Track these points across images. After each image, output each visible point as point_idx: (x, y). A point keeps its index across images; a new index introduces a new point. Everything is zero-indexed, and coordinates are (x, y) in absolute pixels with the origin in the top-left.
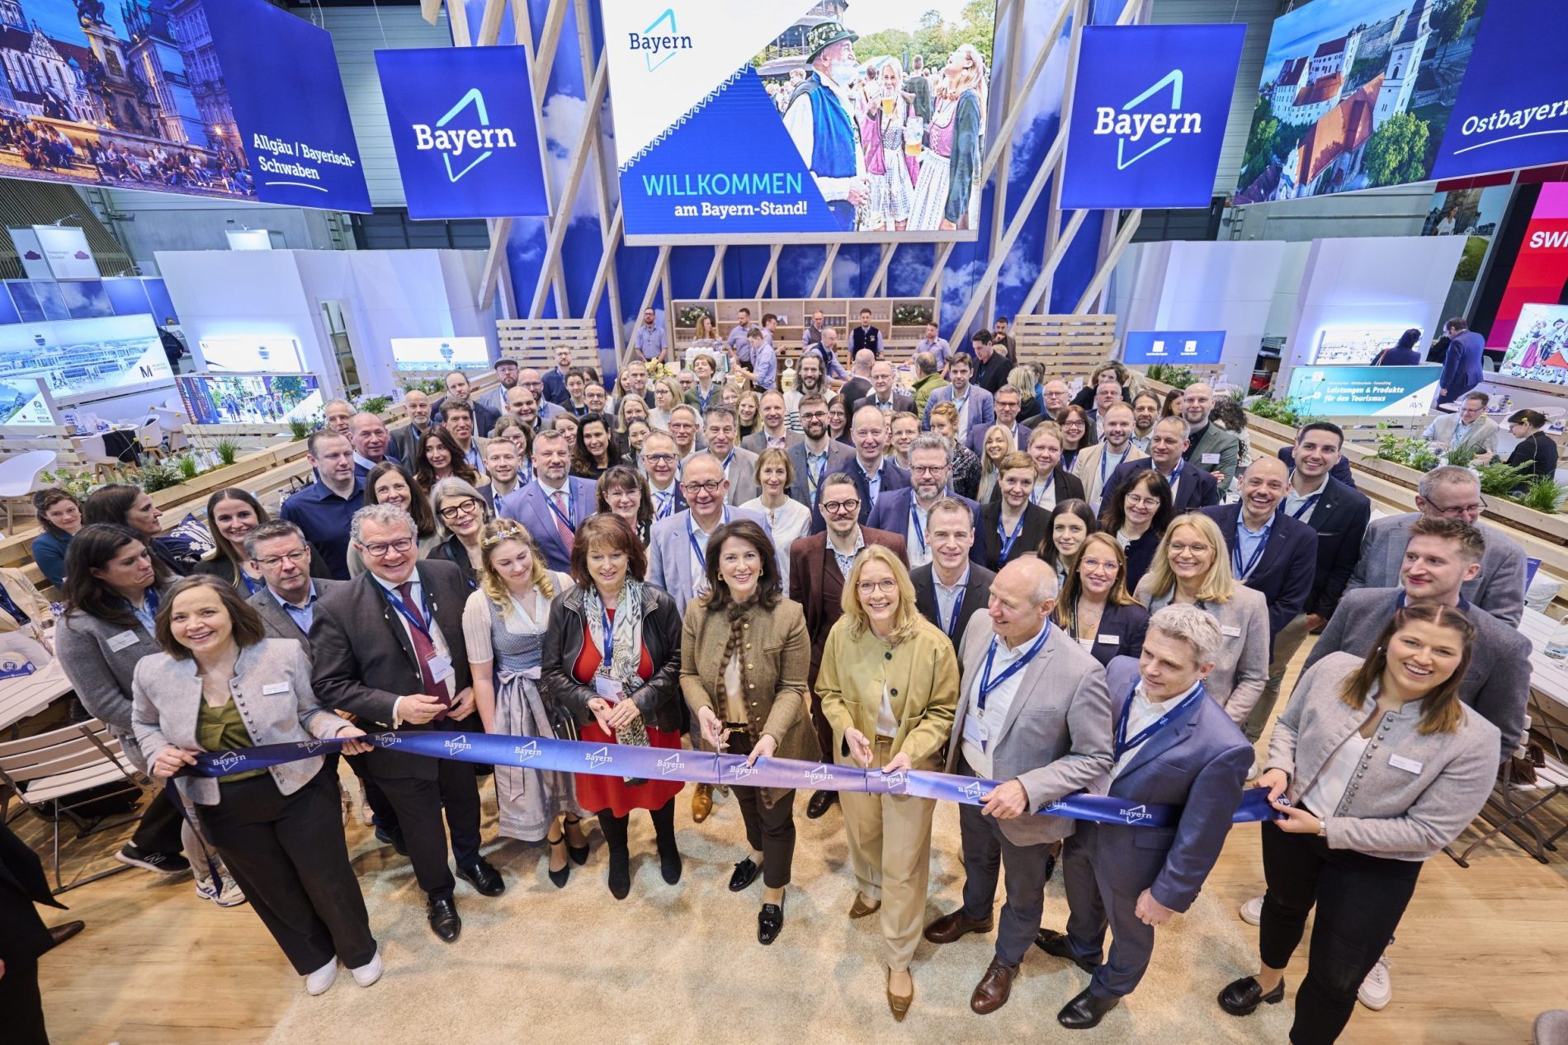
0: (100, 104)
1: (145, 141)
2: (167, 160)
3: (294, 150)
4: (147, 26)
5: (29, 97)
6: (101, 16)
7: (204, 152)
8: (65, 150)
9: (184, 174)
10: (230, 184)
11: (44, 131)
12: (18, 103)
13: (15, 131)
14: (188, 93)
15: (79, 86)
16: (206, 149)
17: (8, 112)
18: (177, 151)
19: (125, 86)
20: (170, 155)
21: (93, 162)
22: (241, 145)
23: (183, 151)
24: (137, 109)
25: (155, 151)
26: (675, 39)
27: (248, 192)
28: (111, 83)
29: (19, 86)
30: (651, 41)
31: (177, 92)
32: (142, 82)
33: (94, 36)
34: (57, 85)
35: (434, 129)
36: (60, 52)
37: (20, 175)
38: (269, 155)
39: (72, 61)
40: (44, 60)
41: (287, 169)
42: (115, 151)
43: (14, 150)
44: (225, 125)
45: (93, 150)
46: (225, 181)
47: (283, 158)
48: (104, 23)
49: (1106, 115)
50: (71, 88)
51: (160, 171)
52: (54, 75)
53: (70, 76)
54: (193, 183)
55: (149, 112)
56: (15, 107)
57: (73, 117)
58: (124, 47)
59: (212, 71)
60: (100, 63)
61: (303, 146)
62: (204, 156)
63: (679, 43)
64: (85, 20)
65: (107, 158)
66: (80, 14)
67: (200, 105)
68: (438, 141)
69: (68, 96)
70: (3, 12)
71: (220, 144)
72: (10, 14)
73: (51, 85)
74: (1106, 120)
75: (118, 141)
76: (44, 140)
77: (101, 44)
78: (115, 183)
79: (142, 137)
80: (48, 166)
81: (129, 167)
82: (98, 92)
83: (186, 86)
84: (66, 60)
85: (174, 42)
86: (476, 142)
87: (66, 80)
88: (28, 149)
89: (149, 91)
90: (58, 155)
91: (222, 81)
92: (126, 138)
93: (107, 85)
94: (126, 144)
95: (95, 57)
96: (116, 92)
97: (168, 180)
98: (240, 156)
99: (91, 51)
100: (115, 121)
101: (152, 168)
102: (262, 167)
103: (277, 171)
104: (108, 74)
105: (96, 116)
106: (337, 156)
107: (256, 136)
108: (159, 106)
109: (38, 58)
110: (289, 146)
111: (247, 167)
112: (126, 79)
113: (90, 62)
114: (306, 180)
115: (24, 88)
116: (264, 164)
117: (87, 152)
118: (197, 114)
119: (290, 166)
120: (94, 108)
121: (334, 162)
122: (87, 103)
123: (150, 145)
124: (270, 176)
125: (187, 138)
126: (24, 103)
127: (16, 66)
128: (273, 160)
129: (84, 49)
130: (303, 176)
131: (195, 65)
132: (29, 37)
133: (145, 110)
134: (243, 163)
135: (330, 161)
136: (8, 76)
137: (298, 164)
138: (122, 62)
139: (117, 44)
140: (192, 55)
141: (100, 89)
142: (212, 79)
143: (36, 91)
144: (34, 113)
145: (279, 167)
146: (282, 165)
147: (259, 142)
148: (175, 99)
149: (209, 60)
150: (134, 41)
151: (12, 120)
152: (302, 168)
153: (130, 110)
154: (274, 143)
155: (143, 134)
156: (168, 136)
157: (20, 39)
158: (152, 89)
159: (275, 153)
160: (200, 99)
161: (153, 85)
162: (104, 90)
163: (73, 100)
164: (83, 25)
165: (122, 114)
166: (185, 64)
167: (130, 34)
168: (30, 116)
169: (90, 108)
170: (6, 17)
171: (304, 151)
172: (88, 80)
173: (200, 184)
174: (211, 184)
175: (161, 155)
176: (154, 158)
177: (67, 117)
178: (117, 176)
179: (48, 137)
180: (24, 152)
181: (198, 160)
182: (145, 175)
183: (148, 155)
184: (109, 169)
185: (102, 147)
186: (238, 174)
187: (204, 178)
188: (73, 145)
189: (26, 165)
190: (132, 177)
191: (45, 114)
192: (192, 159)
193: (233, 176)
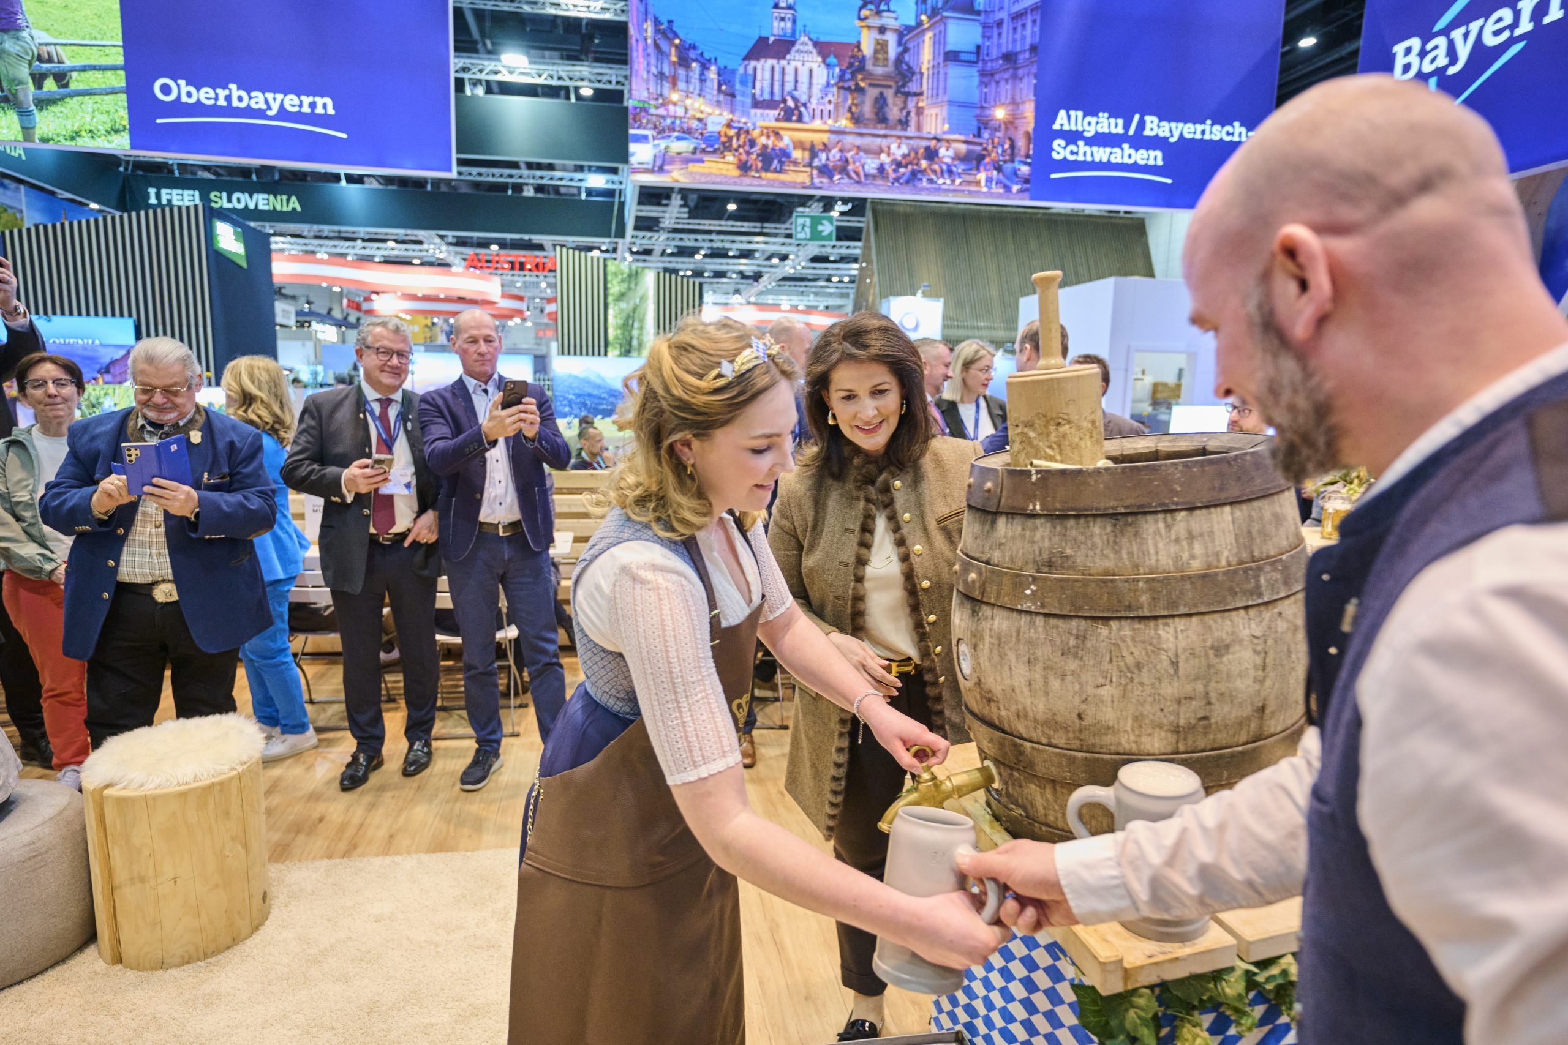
0: (846, 99)
1: (885, 136)
2: (904, 156)
3: (1126, 127)
5: (770, 104)
6: (888, 4)
7: (966, 142)
8: (784, 154)
9: (923, 172)
10: (989, 180)
11: (768, 137)
12: (753, 111)
13: (738, 140)
14: (974, 71)
15: (828, 85)
16: (971, 138)
17: (739, 122)
18: (925, 143)
19: (887, 77)
21: (810, 165)
22: (1030, 127)
23: (933, 143)
24: (890, 100)
25: (894, 147)
28: (868, 76)
29: (762, 95)
31: (955, 71)
32: (910, 68)
33: (869, 27)
34: (803, 87)
35: (1425, 39)
36: (820, 53)
37: (726, 183)
38: (1072, 137)
39: (832, 60)
40: (799, 64)
41: (1101, 154)
42: (841, 151)
44: (1015, 105)
46: (982, 176)
47: (1101, 140)
48: (889, 10)
50: (816, 89)
51: (889, 169)
52: (803, 78)
53: (821, 75)
54: (931, 181)
55: (905, 102)
56: (748, 115)
57: (806, 118)
58: (903, 32)
59: (1023, 38)
60: (864, 57)
61: (1148, 118)
62: (963, 148)
64: (865, 13)
65: (828, 159)
66: (862, 7)
67: (983, 84)
69: (810, 97)
70: (776, 24)
71: (997, 129)
72: (782, 24)
73: (796, 89)
75: (849, 140)
76: (765, 147)
77: (875, 34)
78: (826, 186)
79: (882, 132)
80: (757, 171)
81: (850, 167)
82: (849, 89)
83: (971, 63)
84: (825, 60)
85: (978, 13)
86: (1498, 32)
87: (815, 81)
89: (916, 77)
91: (1033, 49)
92: (861, 135)
93: (862, 80)
94: (858, 141)
95: (860, 50)
96: (871, 85)
97: (897, 180)
98: (1021, 143)
99: (858, 45)
100: (856, 119)
101: (881, 169)
102: (1054, 155)
103: (1081, 158)
104: (869, 66)
105: (834, 114)
106: (1217, 127)
107: (1062, 113)
108: (921, 94)
109: (793, 64)
110: (1120, 121)
111: (1027, 156)
112: (890, 69)
113: (853, 57)
114: (1135, 167)
115: (767, 96)
116: (1060, 150)
117: (807, 154)
118: (975, 96)
119: (1108, 150)
120: (837, 106)
121: (1207, 137)
122: (830, 102)
123: (889, 140)
124: (1065, 165)
125: (947, 127)
126: (759, 111)
127: (768, 75)
128: (1081, 143)
129: (849, 45)
130: (1131, 161)
131: (1000, 34)
132: (793, 43)
133: (899, 101)
134: (1023, 152)
135: (1198, 136)
136: (754, 87)
137: (1126, 146)
138: (893, 50)
139: (896, 30)
140: (1000, 24)
141: (852, 84)
142: (1018, 48)
143: (777, 97)
144: (768, 118)
145: (1083, 152)
146: (1095, 149)
147: (1065, 122)
148: (950, 82)
149: (1024, 26)
150: (920, 23)
151: (740, 129)
152: (1132, 151)
153: (881, 103)
154: (1093, 120)
155: (886, 128)
156: (919, 128)
157: (782, 47)
158: (922, 74)
159: (1089, 134)
160: (987, 77)
161: (924, 70)
162: (857, 85)
163: (814, 101)
164: (860, 19)
165: (868, 109)
166: (984, 36)
167: (918, 16)
168: (760, 123)
169: (831, 107)
170: (777, 28)
171: (1148, 126)
172: (841, 78)
173: (941, 181)
174: (958, 181)
175: (899, 150)
176: (889, 155)
177: (800, 120)
178: (831, 177)
179: (770, 143)
180: (740, 160)
181: (951, 153)
182: (866, 176)
183: (881, 151)
184: (826, 171)
185: (826, 148)
186: (1008, 167)
187: (950, 172)
188: (795, 148)
189: (737, 173)
190: (850, 177)
191: (777, 120)
192: (942, 152)
193: (999, 169)
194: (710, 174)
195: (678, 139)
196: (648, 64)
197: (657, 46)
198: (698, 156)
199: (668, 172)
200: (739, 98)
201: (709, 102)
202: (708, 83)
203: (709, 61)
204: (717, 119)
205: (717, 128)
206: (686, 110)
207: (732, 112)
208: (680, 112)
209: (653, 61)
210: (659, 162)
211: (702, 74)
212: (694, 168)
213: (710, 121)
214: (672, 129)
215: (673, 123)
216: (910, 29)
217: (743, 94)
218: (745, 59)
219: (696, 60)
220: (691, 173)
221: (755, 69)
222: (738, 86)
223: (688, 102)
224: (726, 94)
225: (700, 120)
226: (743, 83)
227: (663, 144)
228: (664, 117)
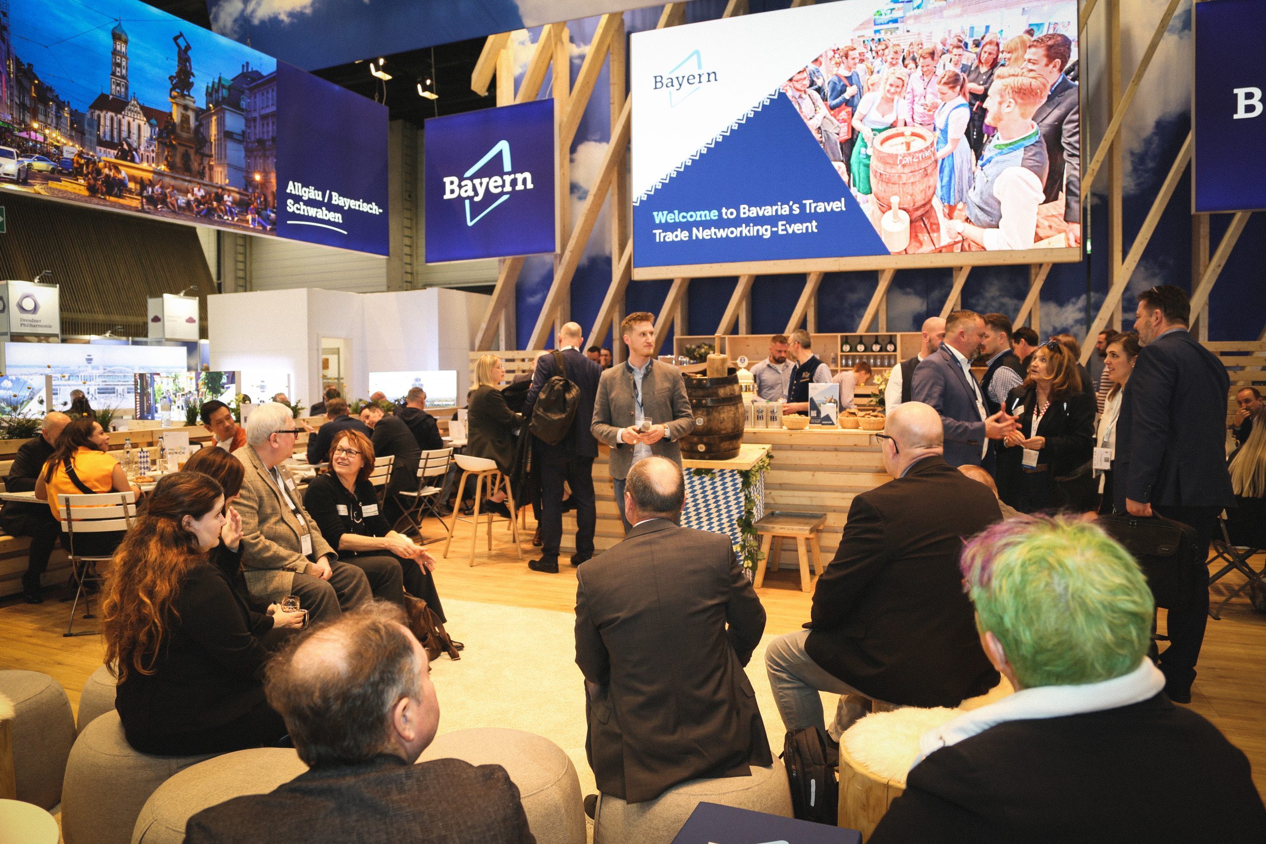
0: (163, 152)
1: (190, 181)
2: (202, 197)
3: (324, 196)
4: (223, 98)
5: (110, 145)
6: (189, 91)
7: (238, 193)
8: (121, 184)
9: (215, 209)
10: (254, 220)
11: (110, 170)
12: (98, 148)
13: (87, 168)
14: (241, 147)
15: (151, 138)
16: (242, 191)
17: (88, 154)
18: (214, 190)
19: (189, 140)
20: (207, 193)
21: (140, 194)
22: (275, 189)
23: (220, 191)
24: (192, 157)
25: (196, 189)
26: (700, 76)
27: (269, 227)
28: (178, 137)
29: (104, 137)
30: (675, 82)
31: (231, 145)
32: (204, 137)
33: (177, 104)
34: (134, 137)
35: (461, 179)
36: (145, 115)
37: (79, 200)
38: (297, 199)
39: (154, 121)
40: (131, 120)
41: (312, 212)
42: (162, 187)
43: (82, 181)
44: (265, 173)
45: (143, 184)
46: (249, 217)
47: (311, 203)
48: (189, 96)
49: (1249, 96)
50: (143, 140)
51: (194, 205)
52: (134, 130)
53: (146, 131)
54: (219, 217)
55: (202, 160)
56: (95, 151)
57: (137, 160)
58: (198, 112)
59: (268, 132)
60: (174, 123)
61: (334, 194)
62: (237, 196)
63: (704, 78)
64: (174, 93)
65: (153, 192)
66: (172, 90)
67: (247, 156)
68: (463, 189)
69: (139, 145)
70: (113, 87)
71: (257, 187)
72: (118, 88)
73: (129, 137)
74: (1249, 102)
75: (167, 180)
76: (108, 176)
77: (181, 110)
78: (152, 211)
79: (188, 178)
80: (103, 194)
81: (168, 200)
82: (165, 144)
83: (239, 142)
84: (148, 121)
85: (242, 110)
86: (496, 187)
87: (142, 134)
88: (92, 182)
89: (208, 144)
90: (115, 187)
91: (274, 139)
92: (175, 178)
93: (174, 139)
94: (173, 182)
95: (172, 118)
96: (179, 144)
97: (198, 213)
98: (270, 199)
99: (171, 114)
100: (171, 166)
101: (188, 203)
102: (288, 208)
103: (302, 213)
104: (178, 131)
105: (156, 160)
106: (365, 204)
107: (291, 183)
108: (211, 156)
109: (127, 118)
110: (320, 193)
111: (274, 207)
112: (192, 135)
113: (167, 122)
114: (328, 222)
115: (108, 138)
116: (291, 207)
117: (138, 187)
118: (243, 164)
119: (315, 209)
120: (157, 155)
121: (361, 209)
122: (153, 151)
123: (193, 185)
124: (294, 216)
125: (227, 181)
126: (103, 149)
127: (108, 123)
128: (301, 203)
129: (165, 113)
130: (327, 218)
131: (255, 127)
132: (126, 103)
133: (198, 158)
134: (271, 204)
135: (357, 208)
136: (99, 130)
137: (324, 208)
138: (193, 123)
139: (193, 110)
140: (255, 120)
141: (167, 141)
142: (265, 138)
143: (116, 141)
144: (108, 156)
145: (304, 210)
146: (309, 208)
147: (292, 188)
148: (228, 152)
149: (268, 124)
150: (209, 109)
151: (89, 160)
152: (327, 212)
153: (186, 157)
154: (307, 190)
155: (190, 176)
156: (211, 179)
157: (118, 105)
158: (211, 143)
159: (305, 198)
160: (249, 153)
161: (212, 140)
162: (171, 142)
163: (142, 148)
164: (171, 96)
165: (178, 160)
166: (246, 126)
167: (207, 104)
168: (104, 158)
169: (154, 155)
170: (114, 90)
171: (334, 198)
172: (160, 135)
173: (226, 217)
174: (236, 219)
175: (200, 193)
176: (193, 194)
177: (133, 160)
178: (156, 206)
179: (112, 174)
180: (89, 183)
181: (230, 199)
182: (180, 207)
183: (188, 192)
184: (151, 200)
185: (152, 184)
186: (264, 212)
187: (232, 214)
188: (129, 181)
189: (86, 193)
190: (168, 208)
191: (116, 157)
192: (226, 197)
193: (259, 214)
194: (66, 192)
195: (39, 159)
196: (11, 94)
197: (18, 81)
198: (56, 175)
199: (32, 185)
200: (87, 136)
201: (64, 135)
202: (63, 120)
203: (64, 102)
204: (71, 149)
205: (71, 156)
206: (45, 138)
207: (82, 145)
208: (40, 138)
209: (16, 93)
210: (23, 176)
211: (57, 112)
212: (53, 184)
213: (65, 149)
214: (33, 150)
215: (35, 146)
216: (201, 109)
217: (91, 134)
218: (91, 107)
219: (52, 100)
220: (51, 188)
221: (99, 117)
222: (86, 127)
223: (47, 131)
224: (76, 130)
225: (57, 147)
226: (90, 125)
227: (26, 162)
228: (27, 140)
